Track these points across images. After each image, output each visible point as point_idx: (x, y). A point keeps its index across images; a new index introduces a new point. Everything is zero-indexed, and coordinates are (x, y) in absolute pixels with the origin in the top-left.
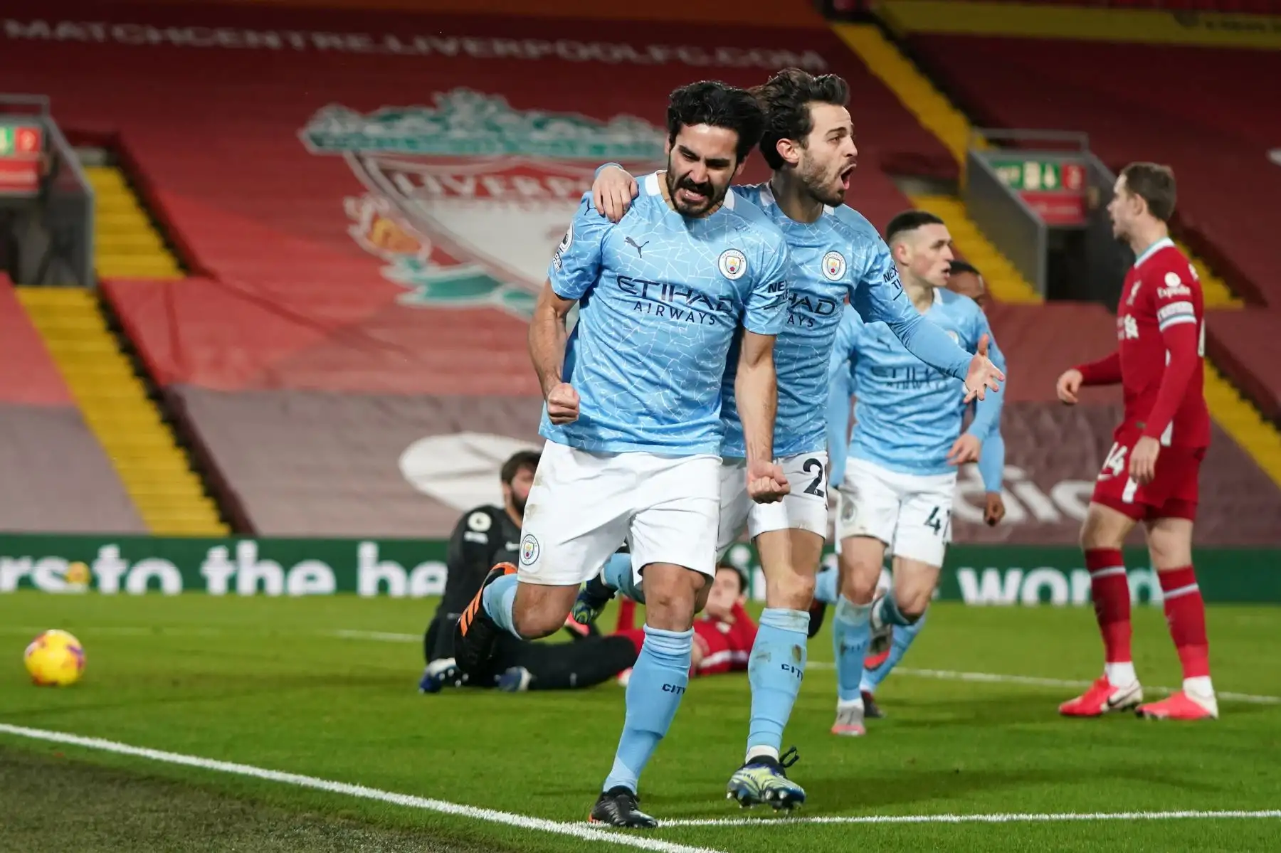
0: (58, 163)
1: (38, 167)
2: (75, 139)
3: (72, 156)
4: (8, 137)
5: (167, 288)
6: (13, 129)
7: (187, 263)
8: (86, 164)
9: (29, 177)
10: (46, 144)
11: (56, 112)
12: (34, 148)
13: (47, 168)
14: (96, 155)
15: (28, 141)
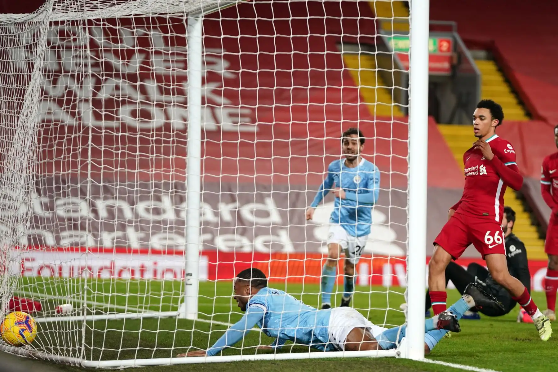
0: (461, 57)
1: (450, 59)
2: (470, 44)
3: (468, 54)
4: (434, 44)
5: (520, 125)
6: (437, 40)
7: (531, 113)
8: (476, 58)
9: (446, 65)
10: (455, 47)
11: (460, 31)
12: (449, 50)
13: (455, 61)
14: (482, 54)
15: (445, 45)
